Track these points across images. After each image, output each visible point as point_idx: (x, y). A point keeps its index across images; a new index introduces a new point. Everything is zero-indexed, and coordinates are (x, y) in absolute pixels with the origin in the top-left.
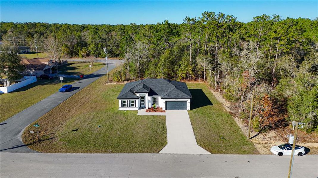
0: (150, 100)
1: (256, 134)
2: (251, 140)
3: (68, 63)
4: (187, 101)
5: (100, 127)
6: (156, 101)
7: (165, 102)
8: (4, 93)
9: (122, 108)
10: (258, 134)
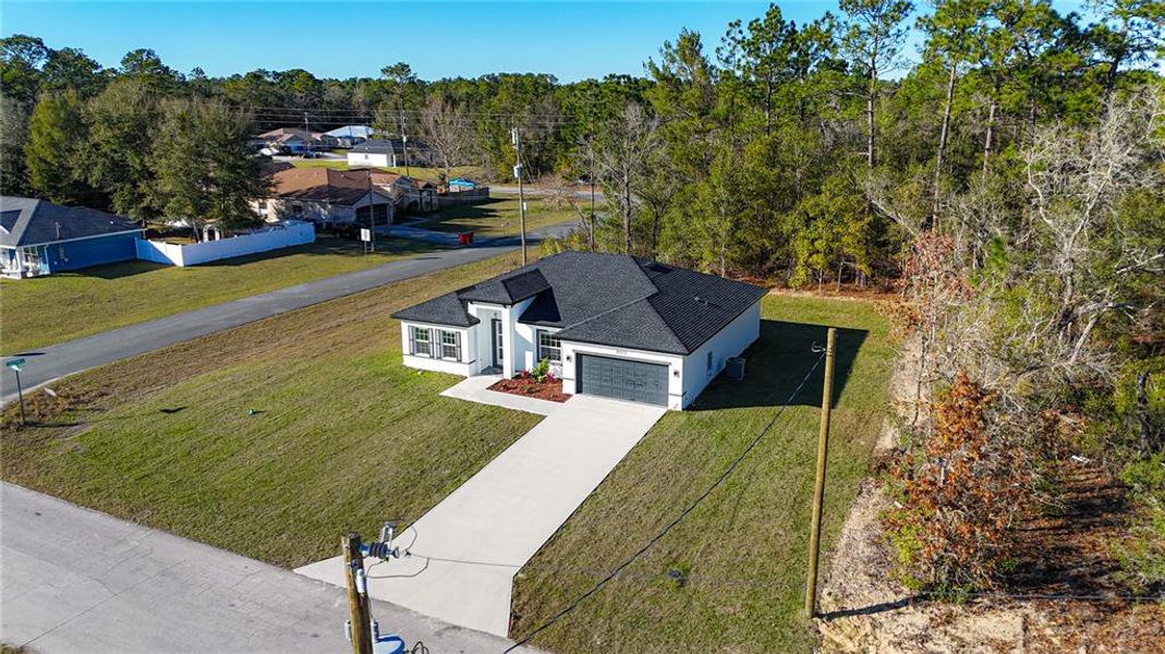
0: (531, 342)
1: (891, 598)
2: (823, 628)
3: (491, 196)
4: (666, 366)
5: (254, 413)
6: (556, 348)
7: (573, 356)
8: (173, 265)
9: (412, 357)
10: (905, 603)
